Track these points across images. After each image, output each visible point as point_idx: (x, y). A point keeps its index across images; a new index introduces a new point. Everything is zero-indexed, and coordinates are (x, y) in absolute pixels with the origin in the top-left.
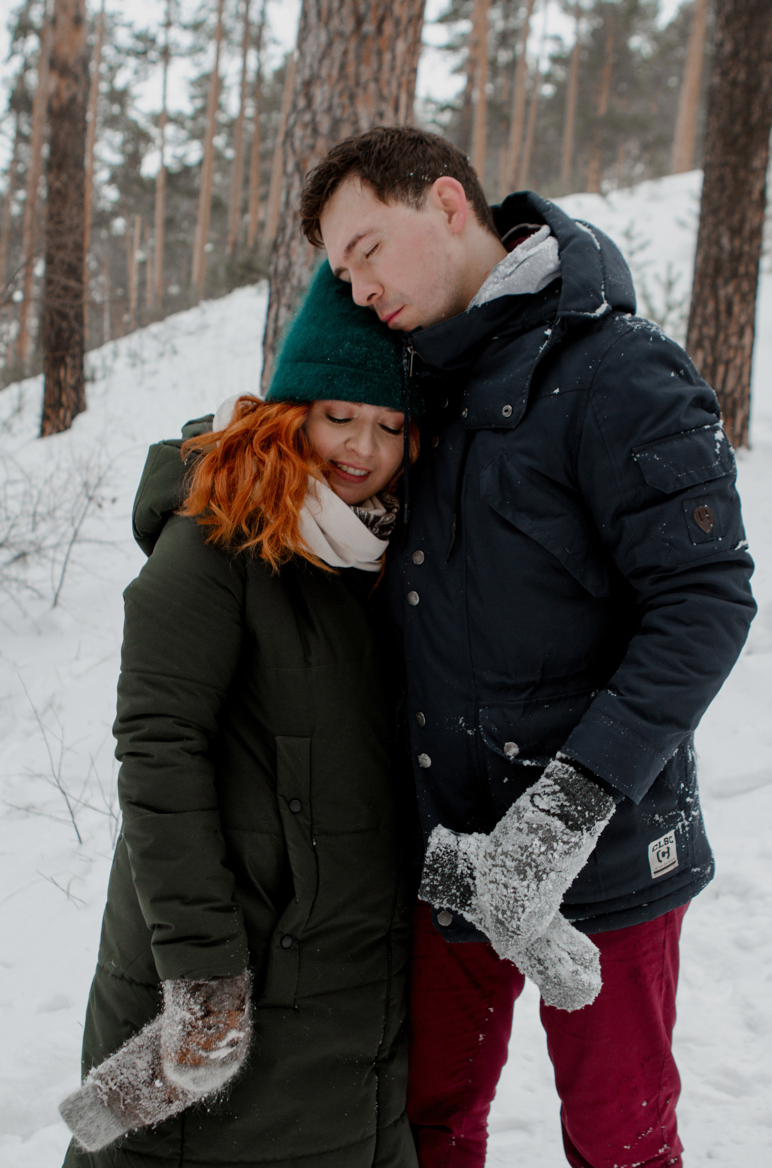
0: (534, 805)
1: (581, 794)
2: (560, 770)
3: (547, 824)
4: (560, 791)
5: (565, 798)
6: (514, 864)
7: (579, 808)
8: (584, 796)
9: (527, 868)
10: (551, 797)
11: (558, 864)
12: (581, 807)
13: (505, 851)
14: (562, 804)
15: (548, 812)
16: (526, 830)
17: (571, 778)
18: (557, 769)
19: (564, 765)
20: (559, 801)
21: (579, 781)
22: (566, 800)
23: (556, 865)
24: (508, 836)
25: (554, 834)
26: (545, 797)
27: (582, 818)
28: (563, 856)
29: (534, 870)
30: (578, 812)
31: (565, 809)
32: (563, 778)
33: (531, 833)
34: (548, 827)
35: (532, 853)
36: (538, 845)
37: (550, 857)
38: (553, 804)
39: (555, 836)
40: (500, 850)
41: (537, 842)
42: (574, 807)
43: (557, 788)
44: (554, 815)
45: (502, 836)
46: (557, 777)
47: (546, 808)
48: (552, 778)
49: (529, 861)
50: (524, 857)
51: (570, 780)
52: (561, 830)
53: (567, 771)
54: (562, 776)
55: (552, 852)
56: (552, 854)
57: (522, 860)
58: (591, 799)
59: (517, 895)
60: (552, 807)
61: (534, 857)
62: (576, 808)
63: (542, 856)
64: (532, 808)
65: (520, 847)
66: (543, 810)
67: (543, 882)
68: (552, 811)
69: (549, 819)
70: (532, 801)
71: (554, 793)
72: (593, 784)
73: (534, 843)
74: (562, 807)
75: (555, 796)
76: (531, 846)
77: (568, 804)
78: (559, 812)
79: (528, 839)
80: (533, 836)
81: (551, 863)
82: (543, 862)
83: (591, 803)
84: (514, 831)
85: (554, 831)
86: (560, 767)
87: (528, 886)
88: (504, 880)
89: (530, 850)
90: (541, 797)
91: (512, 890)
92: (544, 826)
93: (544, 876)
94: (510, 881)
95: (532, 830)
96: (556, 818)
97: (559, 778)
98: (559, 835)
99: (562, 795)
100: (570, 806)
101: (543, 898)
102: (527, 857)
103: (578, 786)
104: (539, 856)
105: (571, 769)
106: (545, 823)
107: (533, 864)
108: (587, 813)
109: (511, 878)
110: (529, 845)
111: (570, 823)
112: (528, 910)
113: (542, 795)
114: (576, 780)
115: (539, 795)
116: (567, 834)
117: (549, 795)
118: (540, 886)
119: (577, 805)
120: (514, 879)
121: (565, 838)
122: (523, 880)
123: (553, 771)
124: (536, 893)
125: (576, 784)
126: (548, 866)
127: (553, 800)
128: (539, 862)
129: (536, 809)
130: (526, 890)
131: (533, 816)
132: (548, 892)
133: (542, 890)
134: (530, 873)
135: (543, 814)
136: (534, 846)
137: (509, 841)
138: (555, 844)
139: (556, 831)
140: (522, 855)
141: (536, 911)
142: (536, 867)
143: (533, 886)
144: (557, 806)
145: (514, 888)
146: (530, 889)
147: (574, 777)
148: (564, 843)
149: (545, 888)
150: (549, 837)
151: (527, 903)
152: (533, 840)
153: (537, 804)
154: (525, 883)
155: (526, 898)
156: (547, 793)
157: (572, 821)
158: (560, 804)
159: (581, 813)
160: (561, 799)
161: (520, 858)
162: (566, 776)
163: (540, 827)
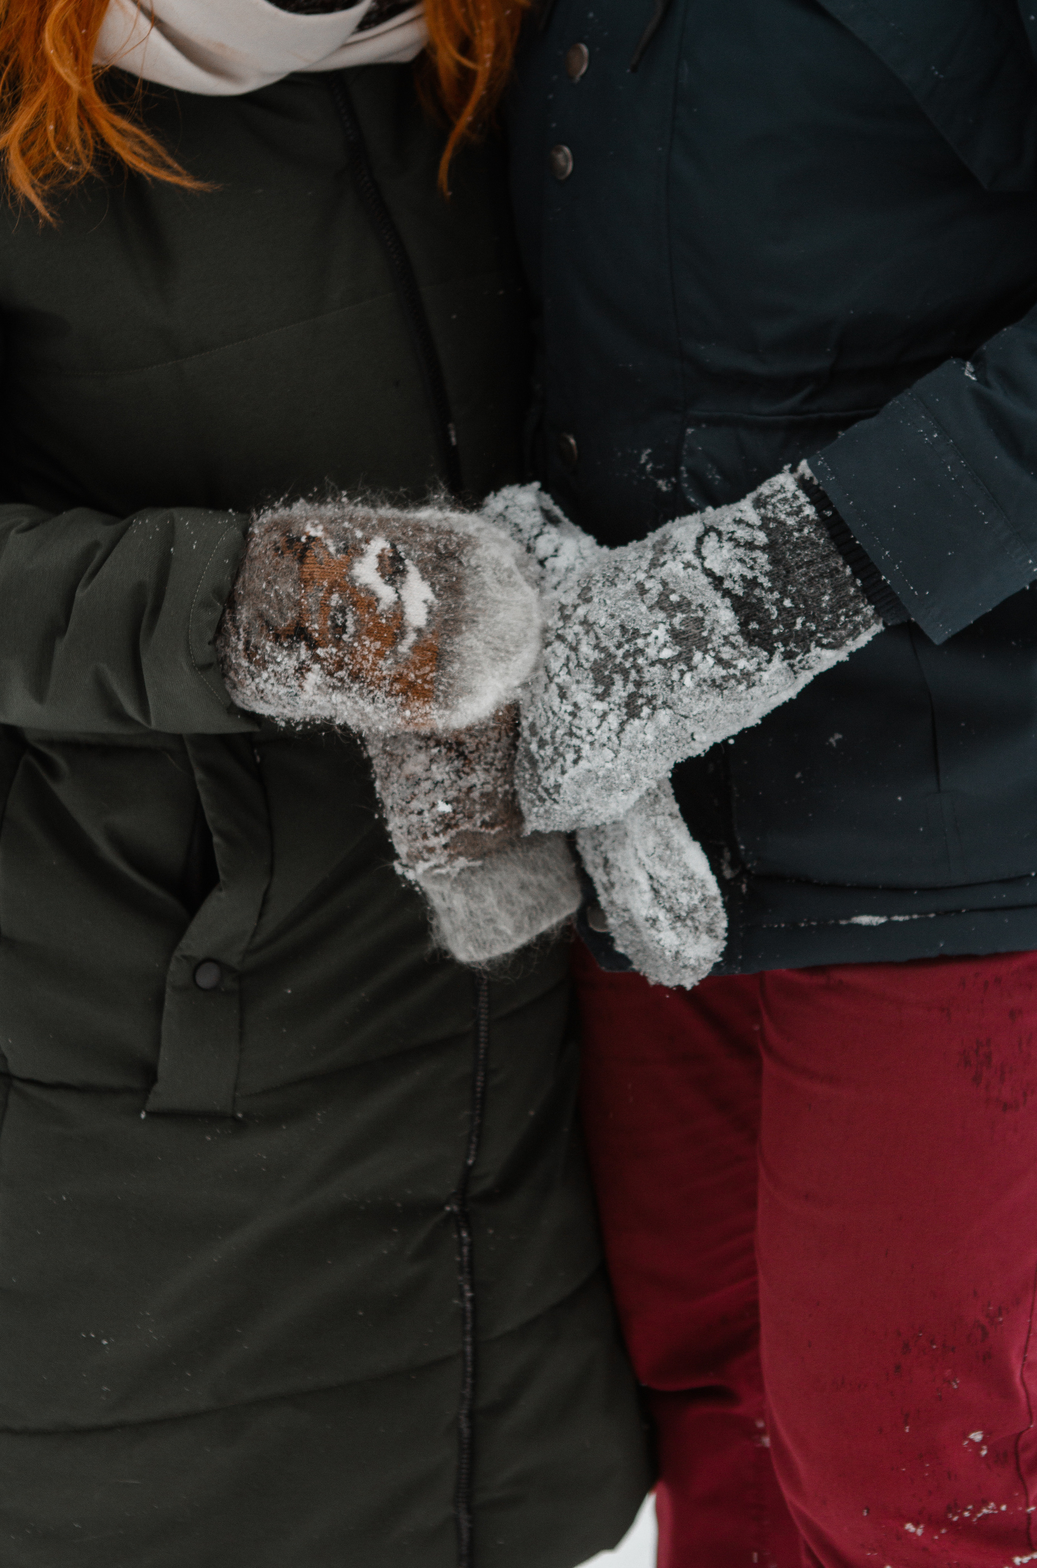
0: (698, 553)
1: (805, 574)
2: (785, 500)
3: (701, 606)
4: (763, 549)
5: (768, 568)
6: (595, 655)
7: (787, 603)
8: (811, 582)
9: (617, 678)
10: (741, 552)
11: (686, 700)
12: (793, 601)
13: (591, 619)
14: (755, 578)
15: (717, 581)
16: (653, 596)
17: (800, 530)
18: (780, 496)
19: (800, 493)
20: (752, 568)
21: (814, 544)
22: (766, 574)
23: (681, 700)
24: (612, 591)
25: (705, 634)
26: (728, 545)
27: (785, 626)
28: (705, 688)
29: (631, 688)
30: (782, 610)
31: (757, 592)
32: (783, 524)
33: (662, 608)
34: (700, 614)
35: (641, 652)
36: (661, 641)
37: (676, 676)
38: (737, 569)
39: (707, 640)
40: (581, 611)
41: (661, 633)
42: (776, 595)
43: (761, 538)
44: (727, 593)
45: (600, 585)
46: (770, 514)
47: (718, 571)
48: (763, 511)
49: (628, 665)
50: (620, 652)
51: (796, 534)
52: (726, 633)
53: (800, 509)
54: (783, 517)
55: (684, 667)
56: (682, 673)
57: (615, 657)
58: (823, 594)
59: (576, 722)
60: (731, 576)
61: (641, 661)
62: (779, 602)
63: (658, 669)
64: (689, 557)
65: (623, 627)
66: (709, 573)
67: (636, 722)
68: (727, 584)
69: (712, 597)
70: (700, 540)
71: (750, 546)
72: (841, 562)
73: (655, 633)
74: (751, 584)
75: (748, 552)
76: (646, 636)
77: (767, 584)
78: (739, 591)
79: (648, 619)
80: (661, 616)
81: (672, 690)
82: (657, 681)
83: (819, 601)
84: (629, 586)
85: (709, 628)
86: (789, 495)
87: (604, 716)
88: (563, 678)
89: (640, 642)
90: (720, 541)
91: (570, 708)
92: (693, 607)
93: (646, 711)
94: (574, 687)
95: (663, 604)
96: (728, 601)
97: (775, 520)
98: (717, 640)
99: (763, 558)
100: (771, 590)
101: (623, 753)
102: (625, 656)
103: (806, 555)
104: (652, 664)
105: (809, 511)
106: (700, 602)
107: (633, 675)
108: (799, 621)
109: (578, 682)
110: (643, 632)
111: (754, 625)
112: (583, 764)
113: (725, 537)
114: (808, 538)
115: (719, 534)
116: (734, 646)
117: (738, 545)
118: (628, 727)
119: (784, 594)
120: (582, 686)
121: (727, 653)
122: (600, 697)
123: (772, 496)
124: (614, 739)
125: (805, 548)
126: (662, 694)
127: (741, 561)
128: (647, 676)
129: (696, 562)
130: (595, 722)
131: (682, 573)
132: (639, 746)
133: (627, 737)
134: (620, 691)
135: (704, 580)
136: (650, 639)
137: (608, 602)
138: (698, 656)
139: (712, 630)
140: (619, 646)
141: (600, 774)
142: (638, 684)
143: (613, 721)
144: (743, 578)
145: (575, 705)
146: (605, 724)
147: (806, 531)
148: (719, 661)
149: (636, 737)
150: (695, 636)
151: (586, 749)
152: (655, 625)
153: (705, 552)
154: (600, 706)
155: (589, 739)
156: (735, 540)
157: (759, 623)
158: (749, 575)
159: (787, 616)
160: (757, 567)
161: (612, 649)
162: (791, 521)
163: (683, 605)
